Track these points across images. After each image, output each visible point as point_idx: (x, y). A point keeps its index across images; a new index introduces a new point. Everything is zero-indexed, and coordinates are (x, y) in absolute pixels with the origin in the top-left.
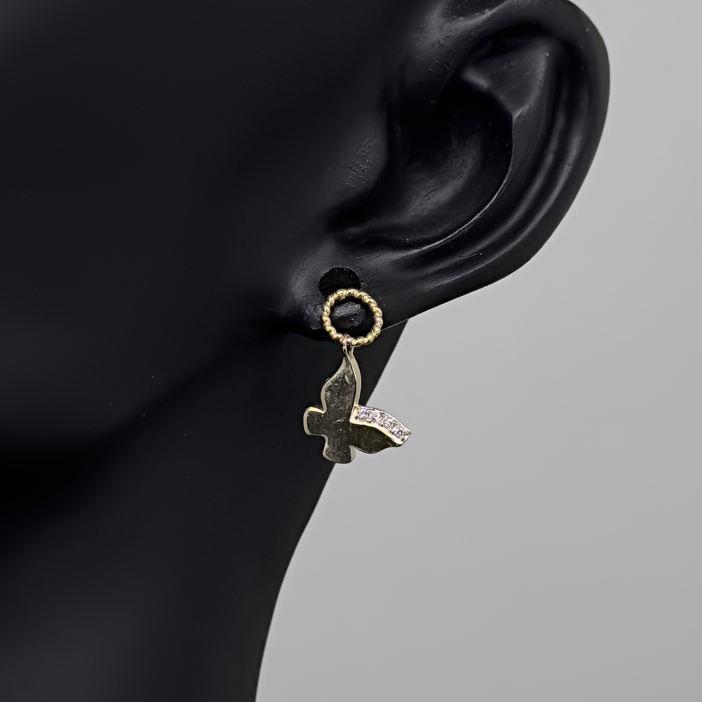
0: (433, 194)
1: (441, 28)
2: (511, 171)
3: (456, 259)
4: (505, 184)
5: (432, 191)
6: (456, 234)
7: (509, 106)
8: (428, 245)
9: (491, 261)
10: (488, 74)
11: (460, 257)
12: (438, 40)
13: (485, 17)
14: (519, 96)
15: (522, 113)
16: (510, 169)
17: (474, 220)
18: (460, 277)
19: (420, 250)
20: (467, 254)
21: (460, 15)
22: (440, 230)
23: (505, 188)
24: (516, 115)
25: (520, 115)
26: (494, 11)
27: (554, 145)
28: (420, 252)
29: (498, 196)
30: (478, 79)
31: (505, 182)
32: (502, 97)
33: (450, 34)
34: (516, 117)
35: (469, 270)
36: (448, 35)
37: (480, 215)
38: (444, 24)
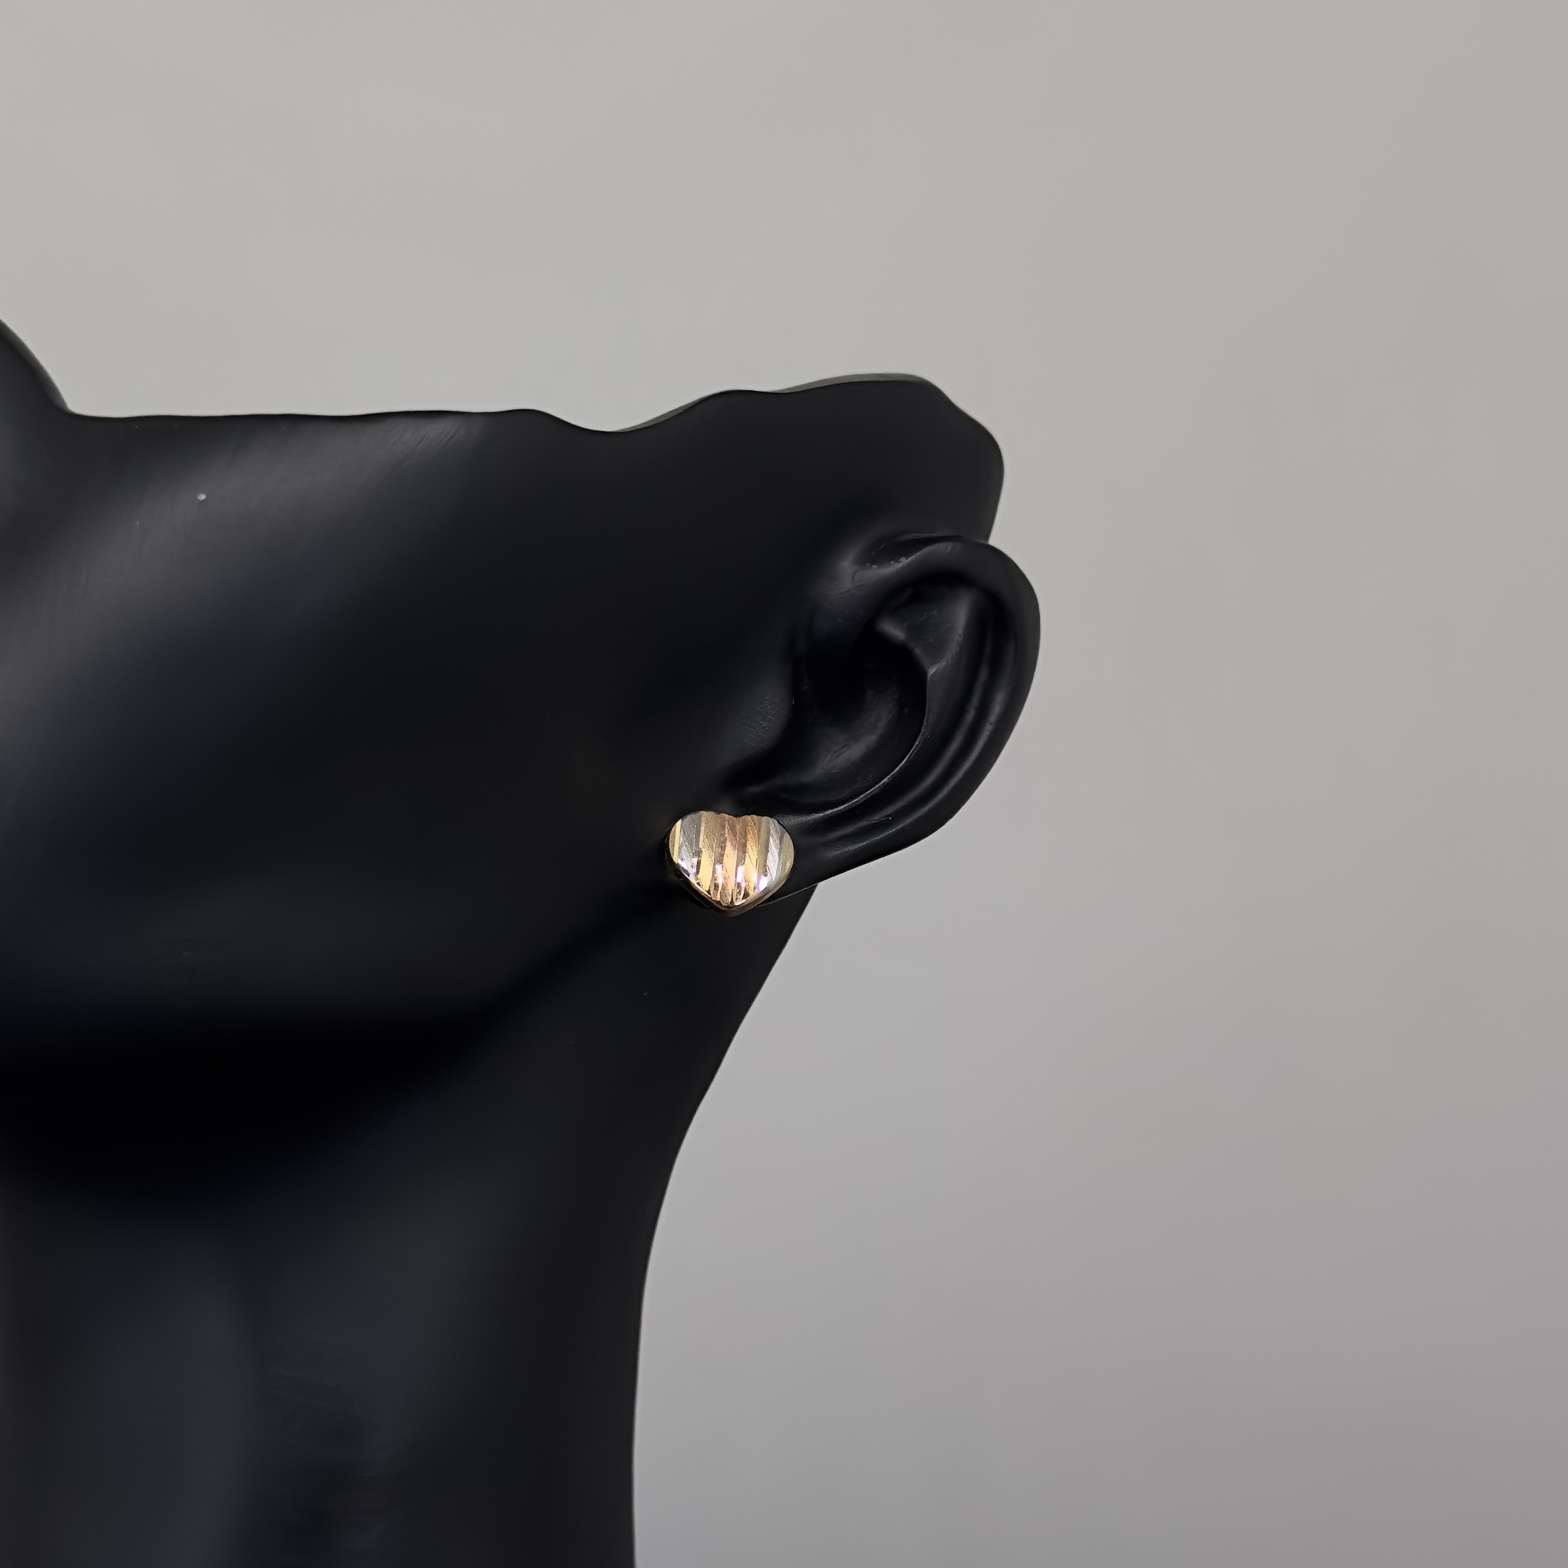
0: (844, 749)
1: (853, 577)
2: (923, 732)
3: (863, 823)
4: (917, 745)
5: (844, 747)
6: (863, 798)
7: (925, 661)
8: (832, 809)
9: (900, 827)
10: (905, 625)
11: (868, 821)
12: (849, 589)
13: (900, 565)
14: (936, 651)
15: (938, 669)
16: (923, 730)
17: (883, 784)
18: (865, 844)
19: (822, 814)
20: (876, 818)
21: (874, 564)
22: (847, 792)
23: (915, 752)
24: (931, 671)
25: (935, 672)
26: (910, 559)
27: (975, 701)
28: (822, 816)
29: (909, 758)
30: (894, 630)
31: (917, 743)
32: (918, 651)
33: (862, 583)
34: (932, 675)
35: (878, 836)
36: (859, 584)
37: (889, 778)
38: (855, 573)
